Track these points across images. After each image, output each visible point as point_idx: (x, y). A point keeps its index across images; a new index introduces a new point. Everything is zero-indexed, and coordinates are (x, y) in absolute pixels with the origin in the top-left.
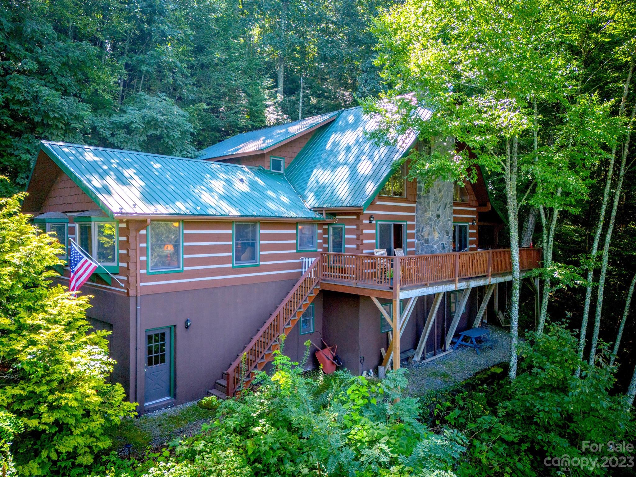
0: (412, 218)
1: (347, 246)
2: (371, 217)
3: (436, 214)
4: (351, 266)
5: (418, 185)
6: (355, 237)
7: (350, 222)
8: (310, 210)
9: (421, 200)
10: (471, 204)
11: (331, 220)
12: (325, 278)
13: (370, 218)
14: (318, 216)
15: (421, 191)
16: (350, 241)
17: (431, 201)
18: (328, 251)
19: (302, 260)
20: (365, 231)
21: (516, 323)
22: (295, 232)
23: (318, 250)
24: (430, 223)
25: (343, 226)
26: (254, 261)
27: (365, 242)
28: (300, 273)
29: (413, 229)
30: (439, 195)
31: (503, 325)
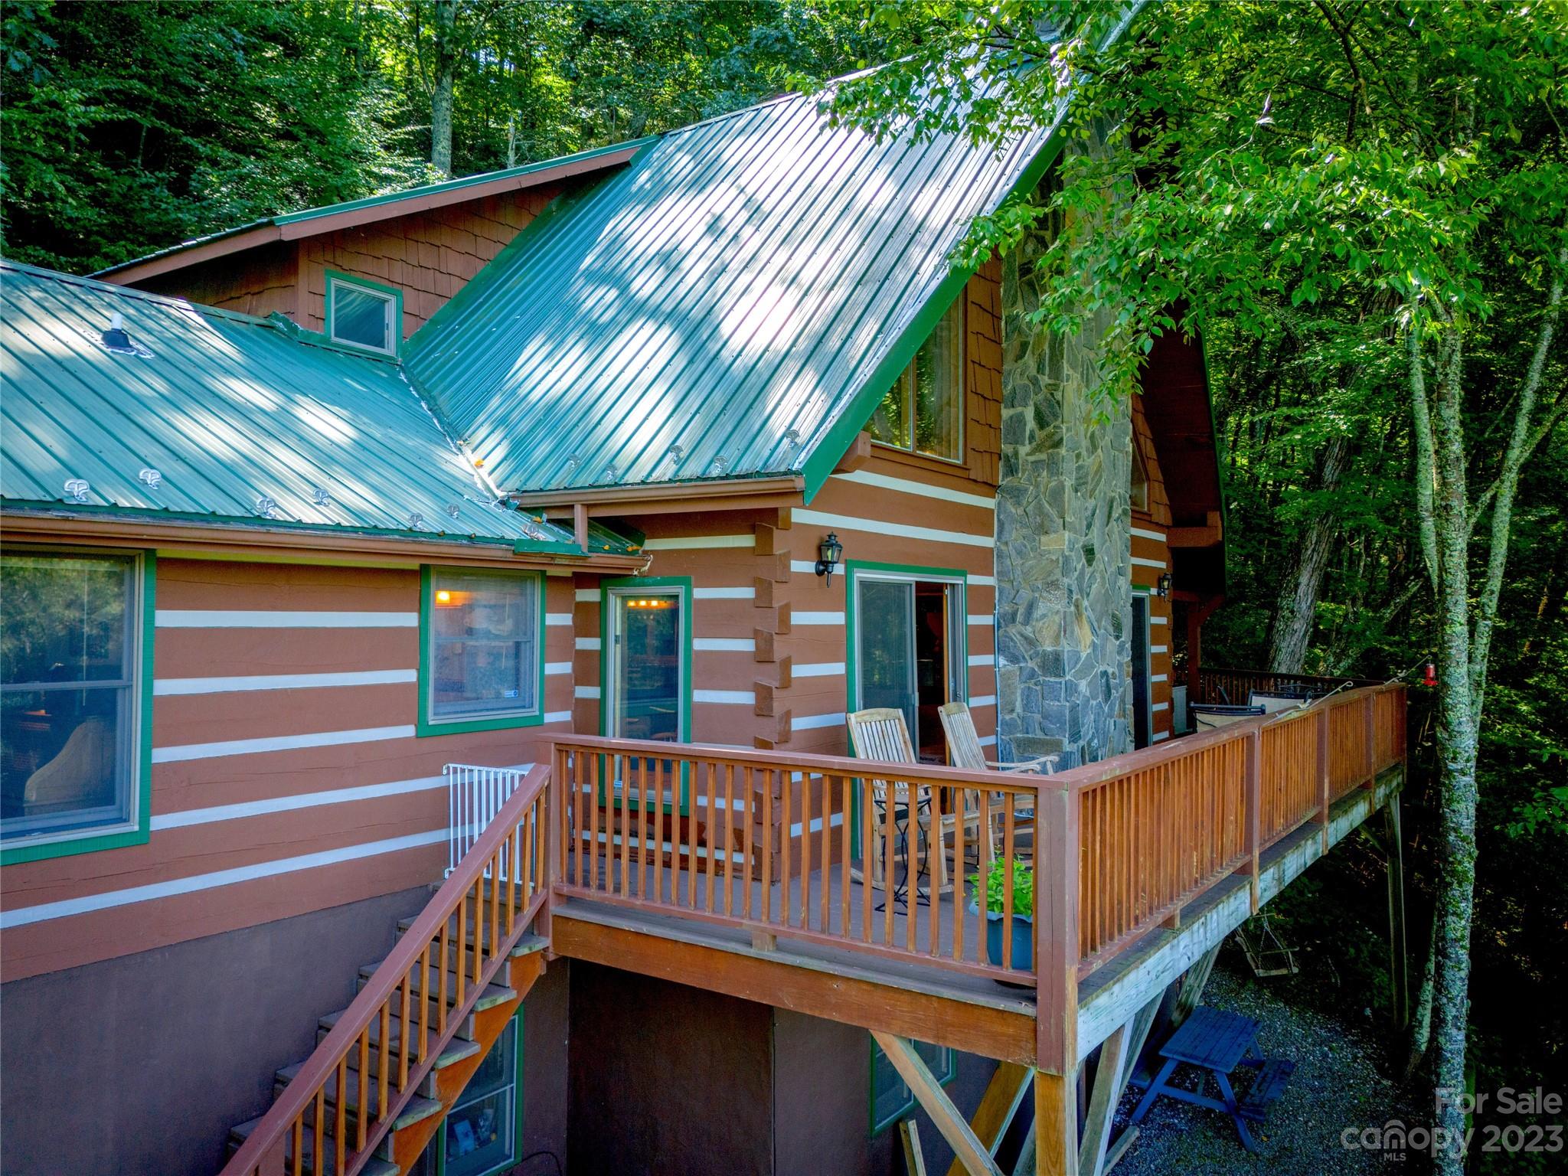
0: (982, 560)
1: (700, 696)
2: (825, 545)
3: (1082, 540)
4: (721, 803)
5: (1006, 413)
6: (747, 645)
7: (719, 567)
8: (503, 503)
9: (1022, 478)
10: (1155, 518)
11: (621, 561)
12: (578, 890)
13: (819, 549)
14: (542, 536)
15: (1017, 441)
16: (719, 670)
17: (1069, 483)
18: (602, 732)
19: (453, 776)
20: (798, 618)
21: (1461, 1036)
22: (409, 619)
23: (550, 718)
24: (1066, 580)
25: (680, 590)
26: (108, 812)
27: (799, 671)
28: (440, 854)
29: (988, 609)
30: (1089, 461)
31: (1261, 973)
